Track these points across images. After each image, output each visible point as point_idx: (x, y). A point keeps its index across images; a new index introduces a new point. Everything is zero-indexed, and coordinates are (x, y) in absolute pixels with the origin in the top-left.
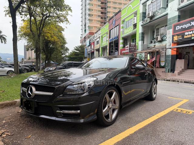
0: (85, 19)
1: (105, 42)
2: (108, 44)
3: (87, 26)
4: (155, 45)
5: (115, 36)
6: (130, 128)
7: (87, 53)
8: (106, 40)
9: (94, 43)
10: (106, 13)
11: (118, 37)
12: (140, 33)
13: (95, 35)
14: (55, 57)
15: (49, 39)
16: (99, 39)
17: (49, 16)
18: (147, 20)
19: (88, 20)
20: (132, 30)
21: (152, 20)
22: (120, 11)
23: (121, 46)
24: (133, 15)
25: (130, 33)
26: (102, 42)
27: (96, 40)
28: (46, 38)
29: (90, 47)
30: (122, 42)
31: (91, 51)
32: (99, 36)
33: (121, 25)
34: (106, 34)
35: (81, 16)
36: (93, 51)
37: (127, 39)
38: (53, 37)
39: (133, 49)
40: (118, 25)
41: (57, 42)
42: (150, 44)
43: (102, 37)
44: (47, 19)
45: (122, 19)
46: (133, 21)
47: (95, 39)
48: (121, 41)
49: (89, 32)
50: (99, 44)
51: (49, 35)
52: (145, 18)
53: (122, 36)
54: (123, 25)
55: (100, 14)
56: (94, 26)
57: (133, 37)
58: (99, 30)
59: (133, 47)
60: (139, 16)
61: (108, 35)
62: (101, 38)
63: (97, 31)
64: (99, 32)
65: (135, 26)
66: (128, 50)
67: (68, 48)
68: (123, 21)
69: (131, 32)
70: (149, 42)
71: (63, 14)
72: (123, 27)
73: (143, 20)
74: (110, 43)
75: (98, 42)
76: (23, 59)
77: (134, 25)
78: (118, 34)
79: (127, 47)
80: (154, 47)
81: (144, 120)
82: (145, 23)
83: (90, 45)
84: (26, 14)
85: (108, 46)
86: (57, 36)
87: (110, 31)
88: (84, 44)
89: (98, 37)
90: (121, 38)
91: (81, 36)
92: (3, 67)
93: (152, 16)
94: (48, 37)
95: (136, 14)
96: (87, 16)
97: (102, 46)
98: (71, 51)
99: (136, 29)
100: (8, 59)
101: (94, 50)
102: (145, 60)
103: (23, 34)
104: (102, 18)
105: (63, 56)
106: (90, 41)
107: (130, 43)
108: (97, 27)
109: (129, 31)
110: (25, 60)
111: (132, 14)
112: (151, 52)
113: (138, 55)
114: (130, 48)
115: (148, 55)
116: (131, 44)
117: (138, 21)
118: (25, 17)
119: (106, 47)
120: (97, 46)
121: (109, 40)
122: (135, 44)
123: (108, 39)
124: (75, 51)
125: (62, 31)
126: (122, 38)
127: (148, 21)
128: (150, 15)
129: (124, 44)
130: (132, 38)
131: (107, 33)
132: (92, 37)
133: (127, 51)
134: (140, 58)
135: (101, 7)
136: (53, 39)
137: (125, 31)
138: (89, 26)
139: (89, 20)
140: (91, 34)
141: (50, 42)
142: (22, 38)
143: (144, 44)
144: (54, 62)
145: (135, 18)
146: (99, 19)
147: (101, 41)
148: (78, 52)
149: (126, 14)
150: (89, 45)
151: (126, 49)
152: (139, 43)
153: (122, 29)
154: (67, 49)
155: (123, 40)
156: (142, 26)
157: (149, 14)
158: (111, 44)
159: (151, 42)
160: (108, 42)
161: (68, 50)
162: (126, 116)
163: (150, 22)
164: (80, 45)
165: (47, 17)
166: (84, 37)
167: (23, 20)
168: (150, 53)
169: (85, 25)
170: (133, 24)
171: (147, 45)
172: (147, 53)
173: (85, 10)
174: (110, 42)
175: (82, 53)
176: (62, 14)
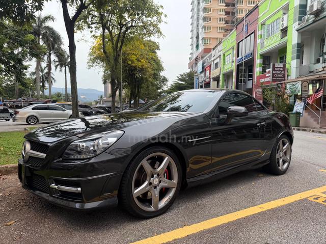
0: (198, 26)
1: (230, 65)
2: (234, 68)
3: (200, 38)
4: (325, 67)
5: (248, 52)
6: (185, 227)
7: (197, 84)
8: (231, 61)
9: (210, 66)
10: (234, 13)
11: (252, 54)
12: (293, 46)
13: (213, 52)
14: (147, 92)
15: (134, 65)
16: (219, 58)
17: (132, 26)
18: (308, 18)
19: (202, 28)
20: (278, 40)
21: (319, 18)
22: (257, 7)
23: (257, 70)
24: (281, 12)
25: (274, 45)
26: (224, 65)
27: (213, 61)
28: (130, 62)
29: (203, 75)
30: (260, 64)
31: (205, 81)
32: (219, 54)
33: (259, 33)
34: (231, 50)
35: (191, 23)
36: (208, 80)
37: (270, 57)
38: (140, 61)
39: (279, 75)
40: (253, 33)
41: (146, 68)
42: (315, 64)
43: (224, 55)
44: (129, 31)
45: (260, 22)
46: (282, 23)
47: (213, 59)
48: (258, 61)
49: (204, 49)
50: (219, 68)
51: (134, 58)
52: (306, 15)
53: (259, 51)
54: (261, 32)
55: (223, 15)
56: (213, 38)
57: (281, 52)
58: (220, 43)
59: (279, 71)
60: (293, 12)
61: (235, 51)
62: (222, 57)
63: (216, 46)
64: (219, 47)
65: (285, 31)
66: (269, 76)
67: (166, 77)
68: (262, 25)
69: (277, 44)
70: (313, 61)
71: (152, 21)
72: (261, 35)
73: (300, 19)
74: (238, 66)
75: (217, 64)
76: (101, 97)
77: (282, 30)
78: (252, 49)
79: (269, 72)
80: (324, 70)
81: (227, 213)
82: (303, 24)
83: (204, 70)
84: (98, 26)
85: (234, 71)
86: (147, 59)
87: (238, 44)
88: (195, 69)
89: (217, 55)
90: (259, 55)
91: (190, 56)
92: (64, 109)
93: (317, 10)
94: (133, 62)
95: (286, 9)
96: (201, 22)
97: (224, 72)
98: (173, 83)
99: (286, 38)
100: (82, 97)
101: (210, 79)
102: (304, 95)
103: (95, 58)
104: (227, 22)
105: (159, 91)
106: (203, 64)
107: (274, 65)
108: (217, 38)
109: (272, 42)
110: (105, 98)
111: (278, 11)
112: (315, 80)
113: (288, 86)
114: (273, 74)
115: (310, 86)
116: (276, 66)
117: (291, 22)
118: (97, 31)
119: (231, 72)
120: (215, 73)
121: (236, 59)
122: (285, 65)
123: (234, 58)
124: (178, 83)
125: (156, 50)
126: (261, 55)
127: (310, 21)
128: (315, 9)
129: (263, 67)
130: (279, 54)
131: (233, 48)
132: (207, 57)
133: (268, 79)
134: (291, 92)
135: (226, 3)
136: (140, 64)
137: (265, 43)
138: (203, 38)
139: (204, 27)
140: (207, 51)
141: (136, 69)
142: (95, 64)
143: (304, 65)
144: (144, 100)
145: (285, 17)
146: (222, 24)
147: (222, 63)
148: (184, 83)
149: (268, 11)
150: (201, 70)
151: (267, 75)
152: (292, 63)
153: (259, 40)
154: (165, 80)
155: (262, 60)
156: (298, 30)
157: (312, 6)
158: (240, 68)
159: (318, 61)
160: (234, 64)
161: (167, 81)
162: (199, 202)
163: (314, 22)
164: (188, 71)
165: (127, 29)
166: (194, 57)
167: (94, 36)
168: (314, 82)
169: (197, 37)
170: (281, 28)
171: (309, 67)
172: (309, 82)
173: (198, 11)
174: (237, 64)
175: (190, 84)
176: (150, 21)
